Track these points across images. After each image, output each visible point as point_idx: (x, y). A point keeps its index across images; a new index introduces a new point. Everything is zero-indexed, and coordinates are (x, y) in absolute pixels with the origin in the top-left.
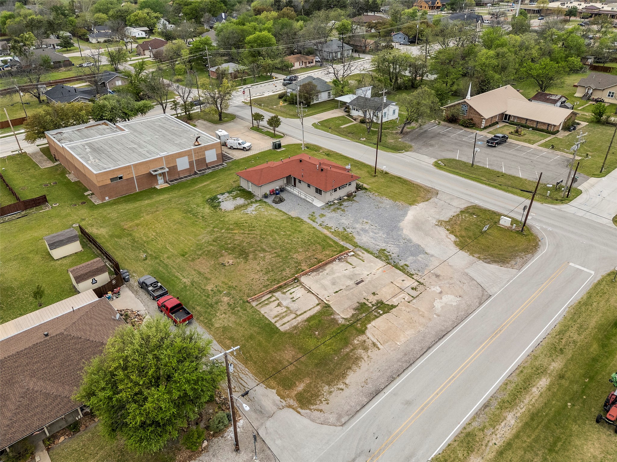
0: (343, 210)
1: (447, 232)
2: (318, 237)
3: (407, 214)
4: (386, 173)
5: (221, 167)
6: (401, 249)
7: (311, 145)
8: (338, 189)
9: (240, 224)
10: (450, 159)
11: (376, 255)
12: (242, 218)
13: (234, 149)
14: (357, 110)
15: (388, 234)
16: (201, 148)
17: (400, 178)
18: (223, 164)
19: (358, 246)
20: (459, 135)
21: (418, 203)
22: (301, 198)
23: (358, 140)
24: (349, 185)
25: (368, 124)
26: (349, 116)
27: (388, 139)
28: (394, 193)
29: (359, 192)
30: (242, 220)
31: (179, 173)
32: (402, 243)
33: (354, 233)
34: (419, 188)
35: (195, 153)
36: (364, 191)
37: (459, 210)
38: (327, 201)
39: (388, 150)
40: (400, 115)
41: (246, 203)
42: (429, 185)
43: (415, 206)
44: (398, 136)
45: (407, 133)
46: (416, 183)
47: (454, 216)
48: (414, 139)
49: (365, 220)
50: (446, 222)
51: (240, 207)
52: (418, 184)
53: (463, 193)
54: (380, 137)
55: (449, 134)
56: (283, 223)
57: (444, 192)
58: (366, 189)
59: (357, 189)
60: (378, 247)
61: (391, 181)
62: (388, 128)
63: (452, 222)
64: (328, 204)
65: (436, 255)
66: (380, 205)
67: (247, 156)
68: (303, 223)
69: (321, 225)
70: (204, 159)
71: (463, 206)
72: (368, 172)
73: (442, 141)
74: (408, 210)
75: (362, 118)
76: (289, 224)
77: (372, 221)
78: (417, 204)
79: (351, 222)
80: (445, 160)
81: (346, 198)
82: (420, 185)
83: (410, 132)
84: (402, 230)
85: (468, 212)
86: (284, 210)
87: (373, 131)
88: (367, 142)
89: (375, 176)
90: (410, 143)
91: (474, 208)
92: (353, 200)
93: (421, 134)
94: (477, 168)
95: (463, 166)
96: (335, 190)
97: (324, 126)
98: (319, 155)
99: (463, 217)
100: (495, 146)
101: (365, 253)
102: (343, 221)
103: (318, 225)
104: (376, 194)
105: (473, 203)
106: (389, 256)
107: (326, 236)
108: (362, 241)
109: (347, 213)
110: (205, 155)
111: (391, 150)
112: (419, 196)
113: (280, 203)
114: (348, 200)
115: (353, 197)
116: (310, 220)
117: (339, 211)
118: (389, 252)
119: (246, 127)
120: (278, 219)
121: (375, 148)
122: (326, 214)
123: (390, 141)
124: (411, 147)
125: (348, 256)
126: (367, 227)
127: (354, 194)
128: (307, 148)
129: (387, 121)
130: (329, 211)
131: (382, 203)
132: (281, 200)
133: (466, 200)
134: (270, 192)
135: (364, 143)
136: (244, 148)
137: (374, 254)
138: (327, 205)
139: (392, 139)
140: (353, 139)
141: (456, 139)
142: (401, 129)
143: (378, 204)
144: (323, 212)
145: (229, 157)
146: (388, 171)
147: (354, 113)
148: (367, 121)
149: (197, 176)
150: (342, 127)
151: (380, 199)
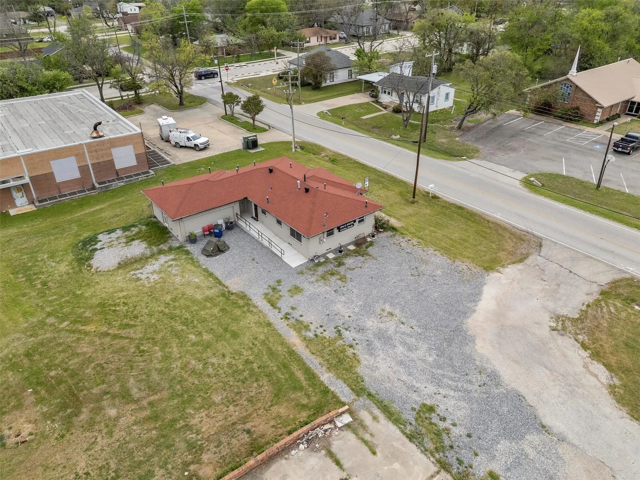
0: (343, 278)
1: (585, 354)
2: (272, 354)
3: (480, 293)
4: (435, 197)
5: (142, 177)
6: (475, 406)
7: (308, 143)
8: (336, 231)
9: (111, 305)
10: (551, 174)
11: (409, 427)
12: (122, 291)
13: (181, 147)
14: (389, 93)
15: (441, 353)
16: (103, 142)
17: (460, 208)
18: (148, 172)
19: (363, 390)
20: (558, 133)
21: (503, 266)
22: (262, 246)
23: (389, 139)
24: (360, 222)
25: (405, 115)
26: (377, 102)
27: (437, 138)
28: (451, 239)
29: (381, 235)
30: (121, 295)
31: (59, 186)
32: (476, 387)
33: (359, 347)
34: (501, 232)
35: (89, 152)
36: (389, 233)
37: (595, 289)
38: (311, 255)
39: (437, 156)
40: (455, 102)
41: (148, 252)
42: (521, 225)
43: (497, 274)
44: (454, 133)
45: (469, 129)
46: (494, 220)
47: (588, 306)
48: (482, 138)
49: (388, 308)
50: (574, 321)
51: (132, 263)
52: (498, 222)
53: (595, 246)
54: (423, 133)
55: (541, 132)
56: (205, 308)
57: (555, 243)
58: (394, 229)
59: (376, 228)
60: (415, 396)
61: (445, 214)
62: (438, 121)
63: (588, 323)
64: (312, 260)
65: (571, 437)
66: (423, 268)
67: (197, 158)
68: (248, 311)
69: (286, 317)
70: (111, 163)
71: (605, 279)
72: (401, 194)
73: (530, 142)
74: (482, 284)
75: (396, 105)
76: (216, 311)
77: (402, 311)
78: (501, 269)
79: (357, 310)
80: (542, 175)
81: (352, 247)
82: (502, 223)
83: (473, 127)
84: (473, 341)
85: (618, 296)
86: (218, 274)
87: (412, 125)
88: (403, 141)
89: (413, 203)
90: (475, 145)
91: (631, 286)
92: (367, 254)
93: (493, 131)
94: (607, 193)
95: (580, 187)
96: (330, 233)
97: (337, 116)
98: (318, 160)
99: (613, 310)
100: (629, 154)
101: (381, 416)
102: (339, 307)
103: (281, 315)
104: (415, 241)
105: (626, 273)
106: (445, 436)
107: (292, 353)
108: (377, 374)
109: (350, 285)
110: (111, 155)
111: (443, 156)
112: (503, 250)
113: (216, 255)
114: (356, 253)
115: (367, 247)
116: (265, 302)
117: (333, 279)
118: (444, 419)
119: (215, 115)
120: (199, 296)
121: (415, 151)
122: (305, 286)
123: (441, 140)
124: (477, 151)
125: (336, 427)
126: (390, 326)
127: (369, 239)
128: (302, 148)
129: (436, 111)
130: (313, 279)
131: (426, 262)
132: (220, 250)
133: (607, 265)
134: (204, 231)
135: (398, 143)
136: (195, 145)
137: (404, 423)
138: (311, 265)
139: (445, 138)
140: (379, 136)
141: (554, 140)
142: (458, 123)
143: (417, 264)
144: (300, 281)
145: (166, 160)
146: (439, 193)
147: (385, 98)
148: (404, 109)
149: (93, 193)
150: (364, 118)
151: (421, 252)
